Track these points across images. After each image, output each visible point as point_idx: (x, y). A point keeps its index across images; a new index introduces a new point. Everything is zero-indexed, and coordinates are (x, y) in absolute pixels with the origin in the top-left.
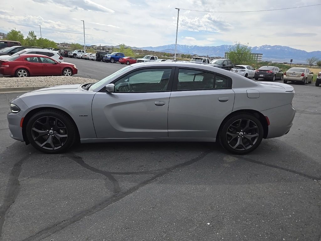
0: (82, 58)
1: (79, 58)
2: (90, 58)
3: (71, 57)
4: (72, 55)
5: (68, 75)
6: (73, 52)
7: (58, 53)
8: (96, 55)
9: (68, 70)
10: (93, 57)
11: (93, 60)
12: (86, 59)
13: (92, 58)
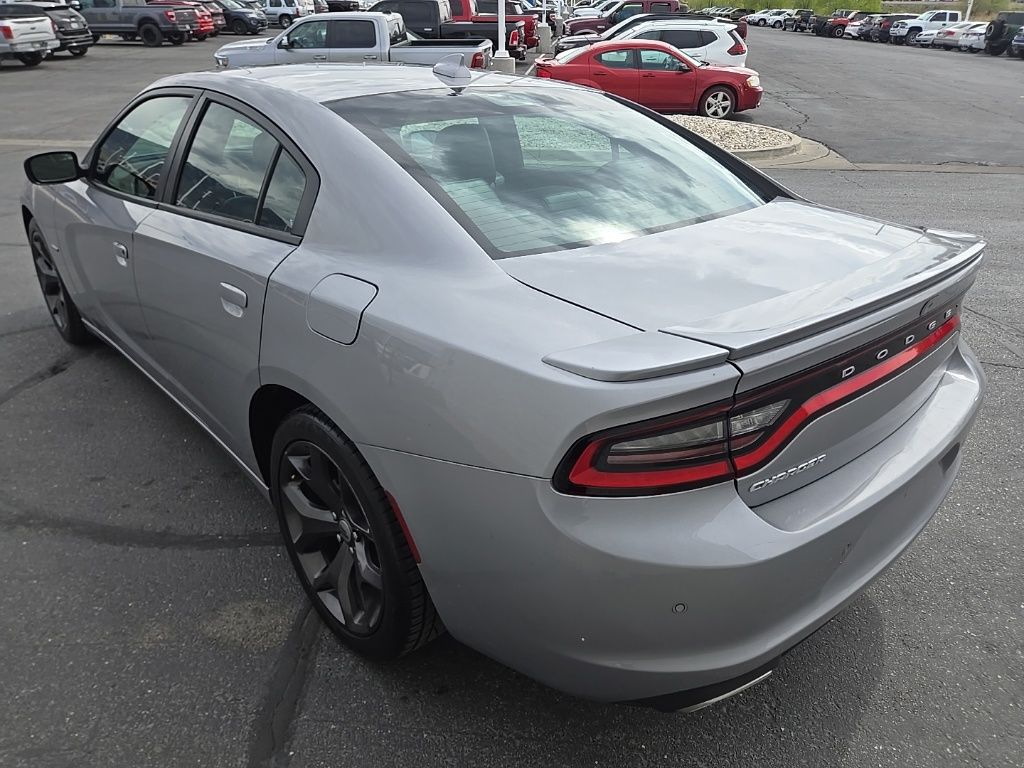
0: (934, 45)
1: (923, 46)
2: (963, 41)
3: (900, 41)
4: (904, 32)
5: (720, 111)
6: (911, 23)
7: (730, 33)
8: (989, 29)
9: (721, 95)
10: (975, 37)
11: (971, 50)
12: (948, 47)
13: (972, 40)
